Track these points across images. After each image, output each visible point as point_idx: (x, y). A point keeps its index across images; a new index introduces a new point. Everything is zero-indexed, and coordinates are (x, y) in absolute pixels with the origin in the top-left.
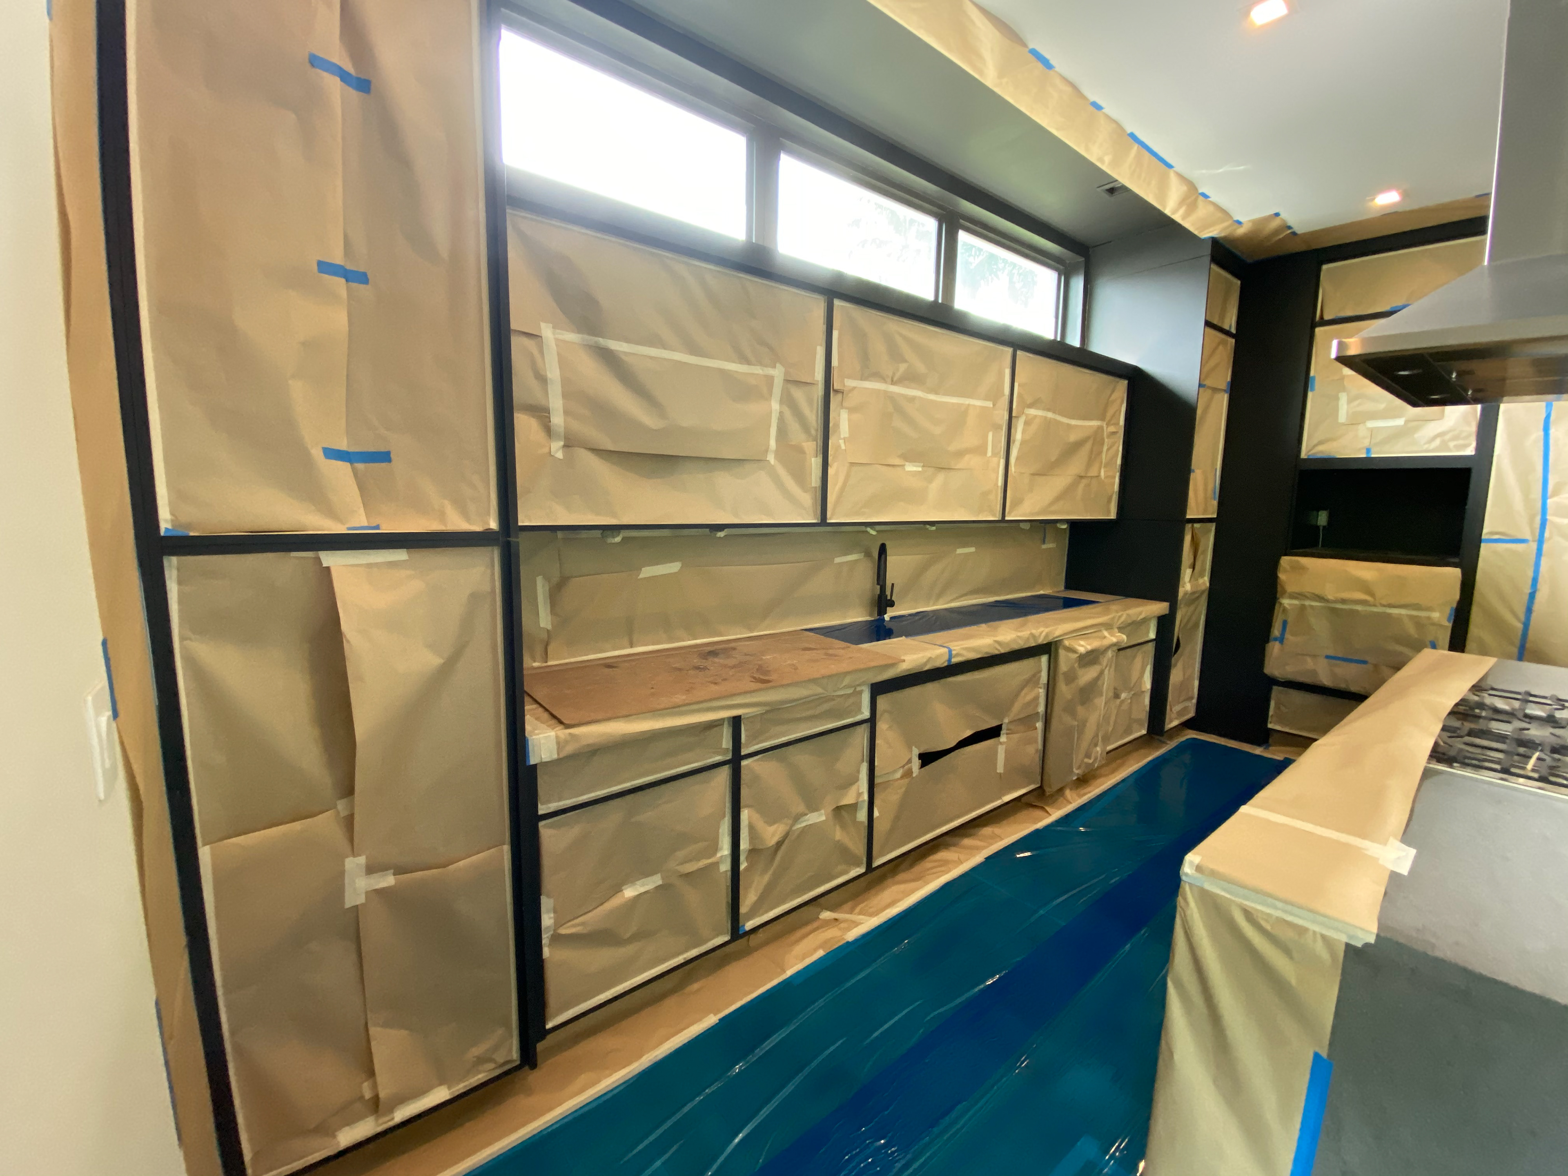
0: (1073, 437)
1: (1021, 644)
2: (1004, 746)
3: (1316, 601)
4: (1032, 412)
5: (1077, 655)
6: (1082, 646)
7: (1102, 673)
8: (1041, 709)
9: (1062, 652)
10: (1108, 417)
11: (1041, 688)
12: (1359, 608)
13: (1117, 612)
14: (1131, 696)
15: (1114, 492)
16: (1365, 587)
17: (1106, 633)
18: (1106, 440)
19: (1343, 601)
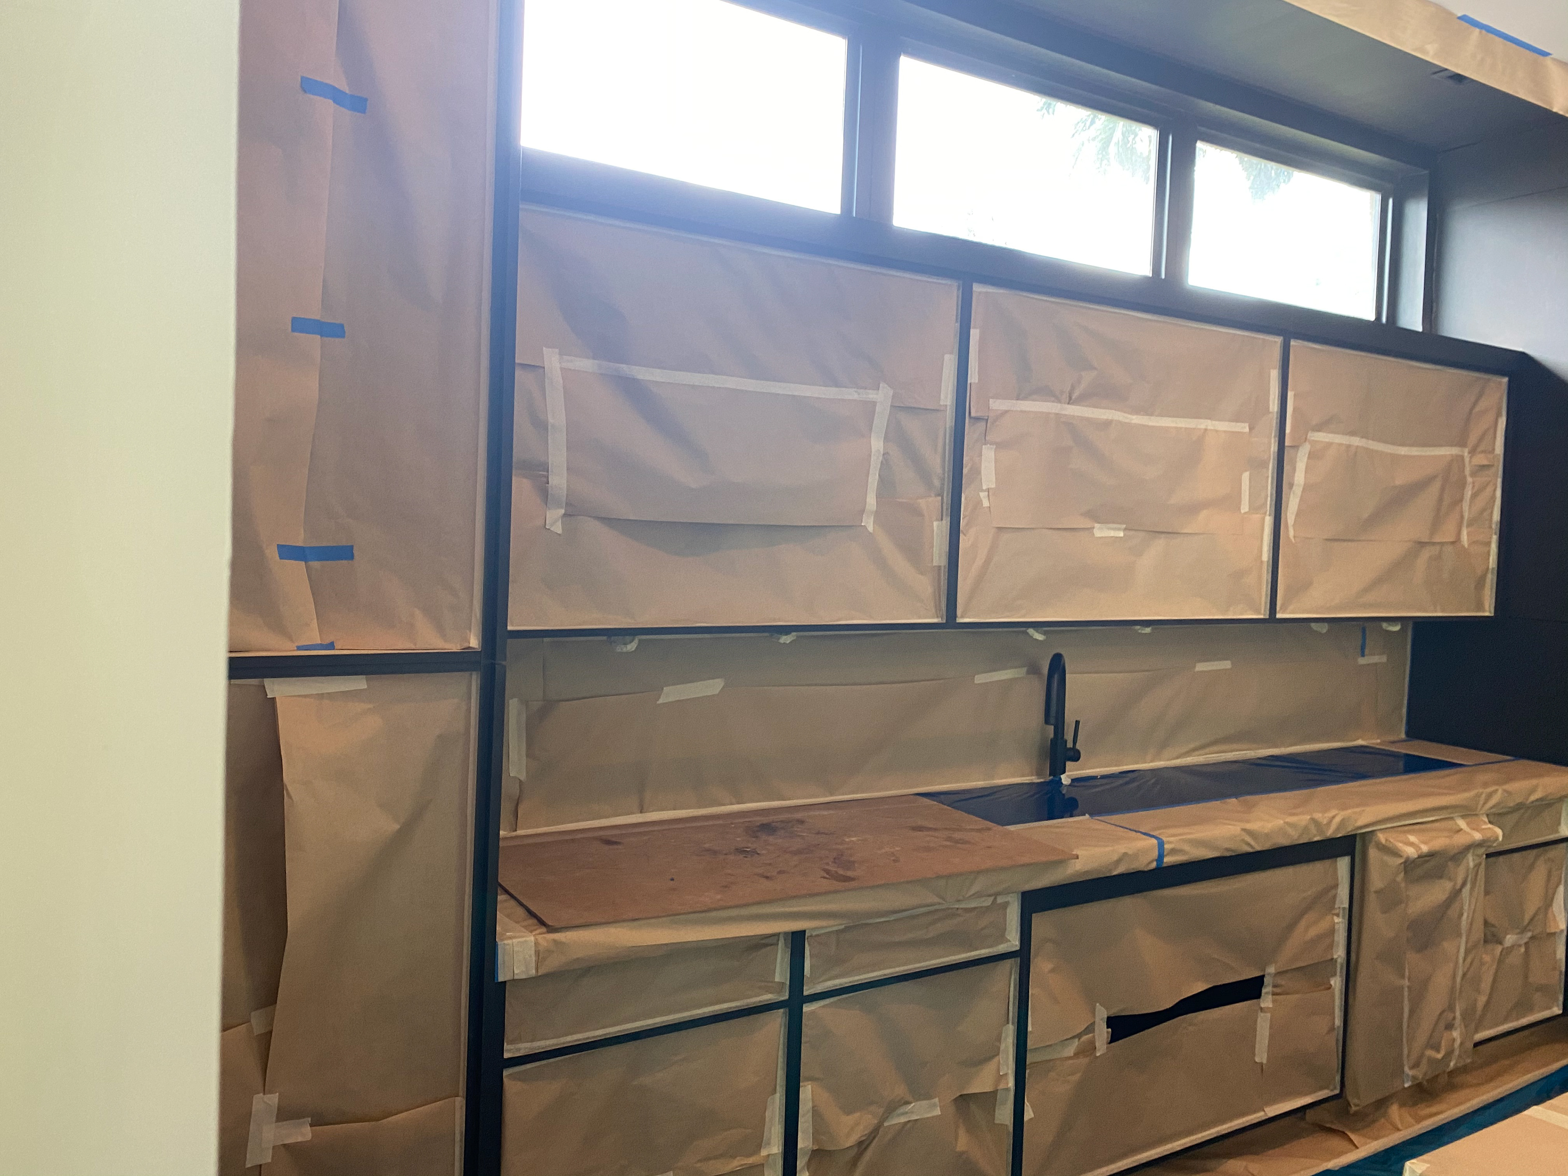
0: (1401, 479)
1: (1293, 837)
4: (1321, 437)
5: (1402, 860)
6: (1412, 844)
7: (1456, 894)
8: (1340, 953)
9: (1373, 853)
10: (1473, 439)
11: (1338, 915)
13: (1485, 785)
14: (1526, 940)
15: (1488, 568)
17: (1462, 823)
18: (1469, 480)
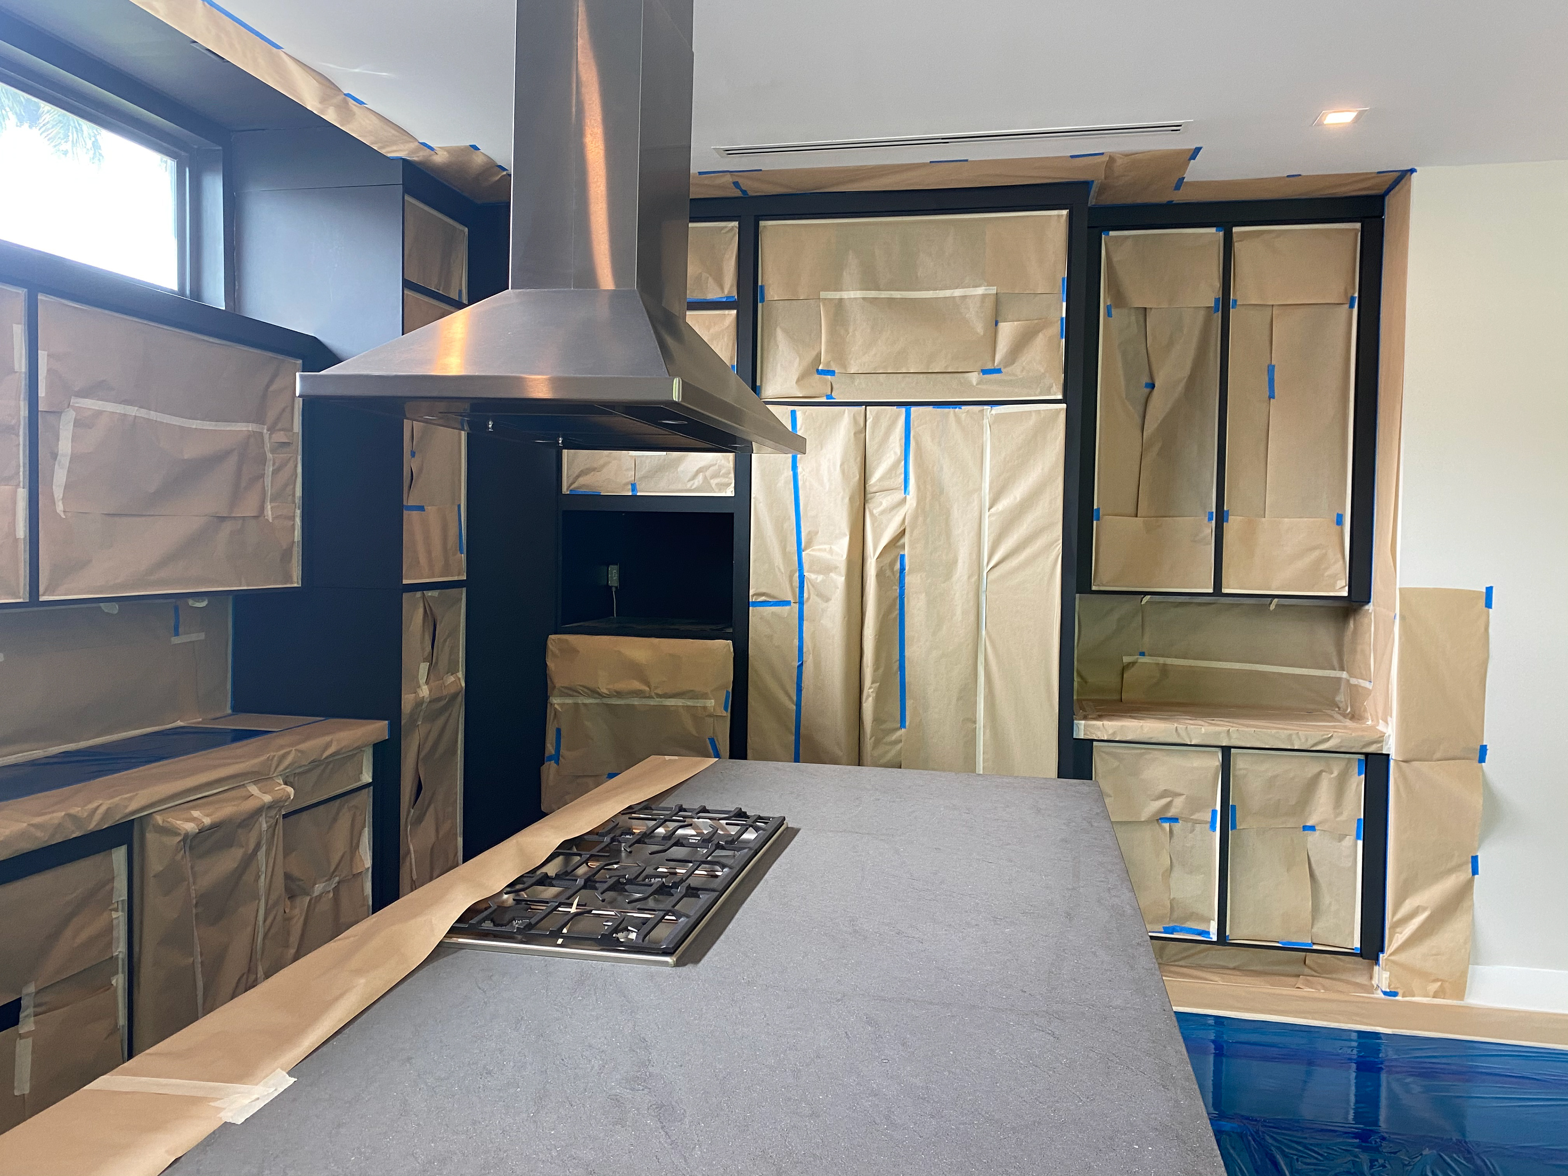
0: (191, 451)
1: (42, 838)
2: (30, 1040)
3: (589, 696)
4: (90, 404)
5: (179, 838)
6: (193, 819)
7: (249, 859)
8: (120, 950)
9: (151, 837)
10: (271, 415)
11: (116, 910)
12: (636, 702)
13: (282, 747)
14: (333, 886)
15: (293, 542)
16: (637, 670)
17: (253, 789)
18: (270, 456)
19: (619, 694)
